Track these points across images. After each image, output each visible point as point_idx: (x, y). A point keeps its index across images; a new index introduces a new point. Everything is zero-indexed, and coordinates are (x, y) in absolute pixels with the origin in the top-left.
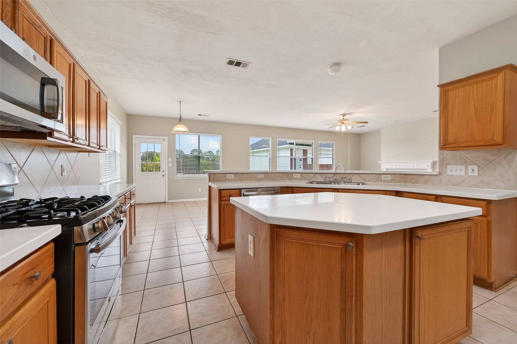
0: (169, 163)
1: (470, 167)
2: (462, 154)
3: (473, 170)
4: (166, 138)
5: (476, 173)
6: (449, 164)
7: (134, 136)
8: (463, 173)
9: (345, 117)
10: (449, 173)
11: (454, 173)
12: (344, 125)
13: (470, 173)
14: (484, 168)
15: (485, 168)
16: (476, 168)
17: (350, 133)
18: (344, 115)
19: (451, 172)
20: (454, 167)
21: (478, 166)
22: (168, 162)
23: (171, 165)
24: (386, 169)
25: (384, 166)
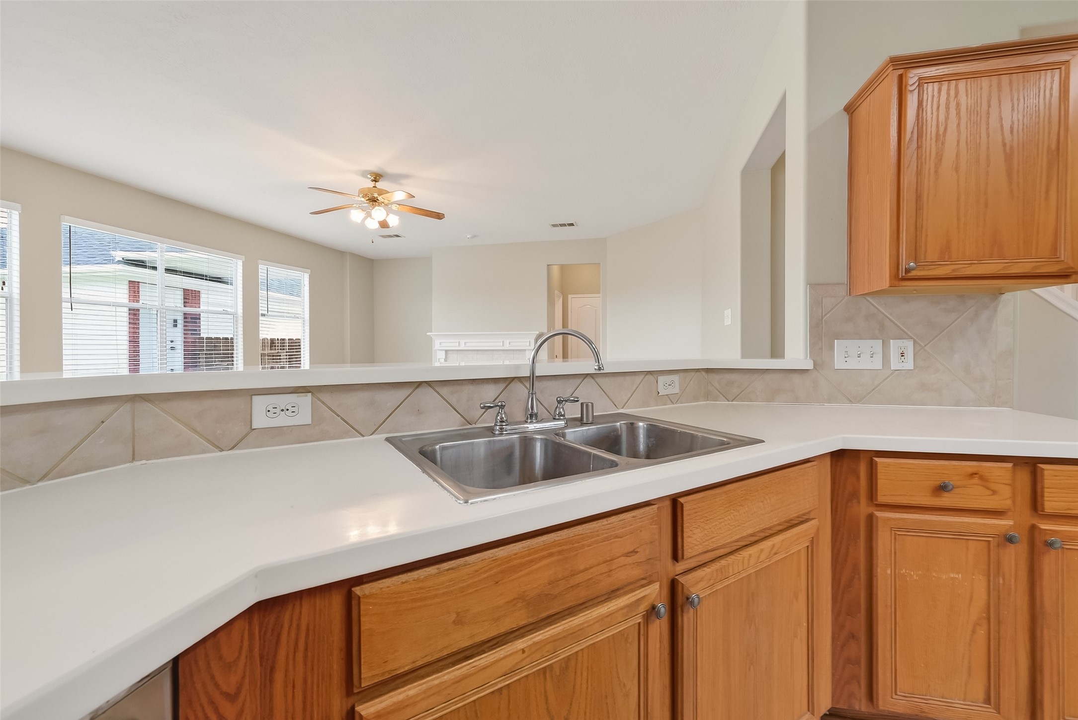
1: (895, 346)
2: (873, 305)
3: (902, 355)
5: (909, 364)
6: (839, 336)
8: (877, 364)
9: (379, 185)
10: (839, 363)
11: (853, 364)
13: (895, 364)
14: (926, 348)
15: (928, 346)
16: (909, 344)
17: (349, 252)
18: (377, 177)
19: (846, 359)
20: (852, 345)
21: (915, 342)
24: (444, 352)
25: (440, 343)
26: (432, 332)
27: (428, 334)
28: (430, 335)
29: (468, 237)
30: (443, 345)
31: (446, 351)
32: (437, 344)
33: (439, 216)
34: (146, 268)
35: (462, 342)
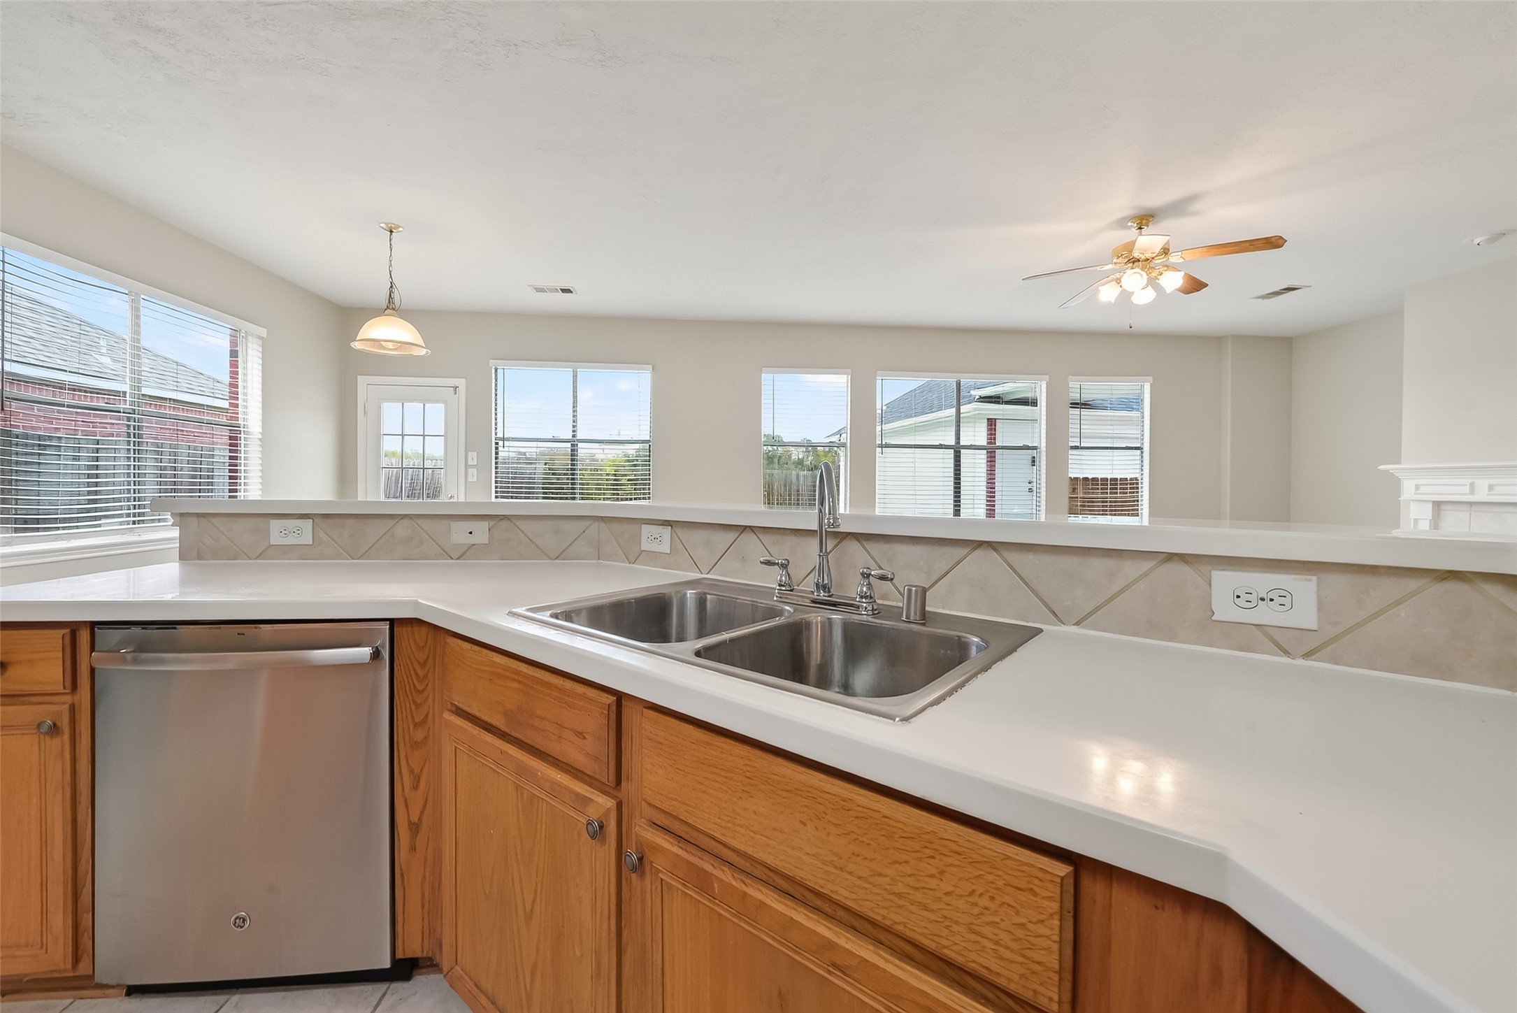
0: (470, 470)
4: (462, 383)
7: (362, 380)
12: (1144, 274)
17: (1231, 336)
18: (1142, 222)
22: (467, 466)
23: (475, 476)
24: (1430, 506)
25: (1417, 487)
26: (1400, 463)
27: (1382, 467)
28: (1387, 471)
29: (1477, 241)
30: (1423, 489)
31: (1438, 505)
32: (1408, 490)
33: (1273, 243)
34: (1029, 405)
35: (1482, 484)
